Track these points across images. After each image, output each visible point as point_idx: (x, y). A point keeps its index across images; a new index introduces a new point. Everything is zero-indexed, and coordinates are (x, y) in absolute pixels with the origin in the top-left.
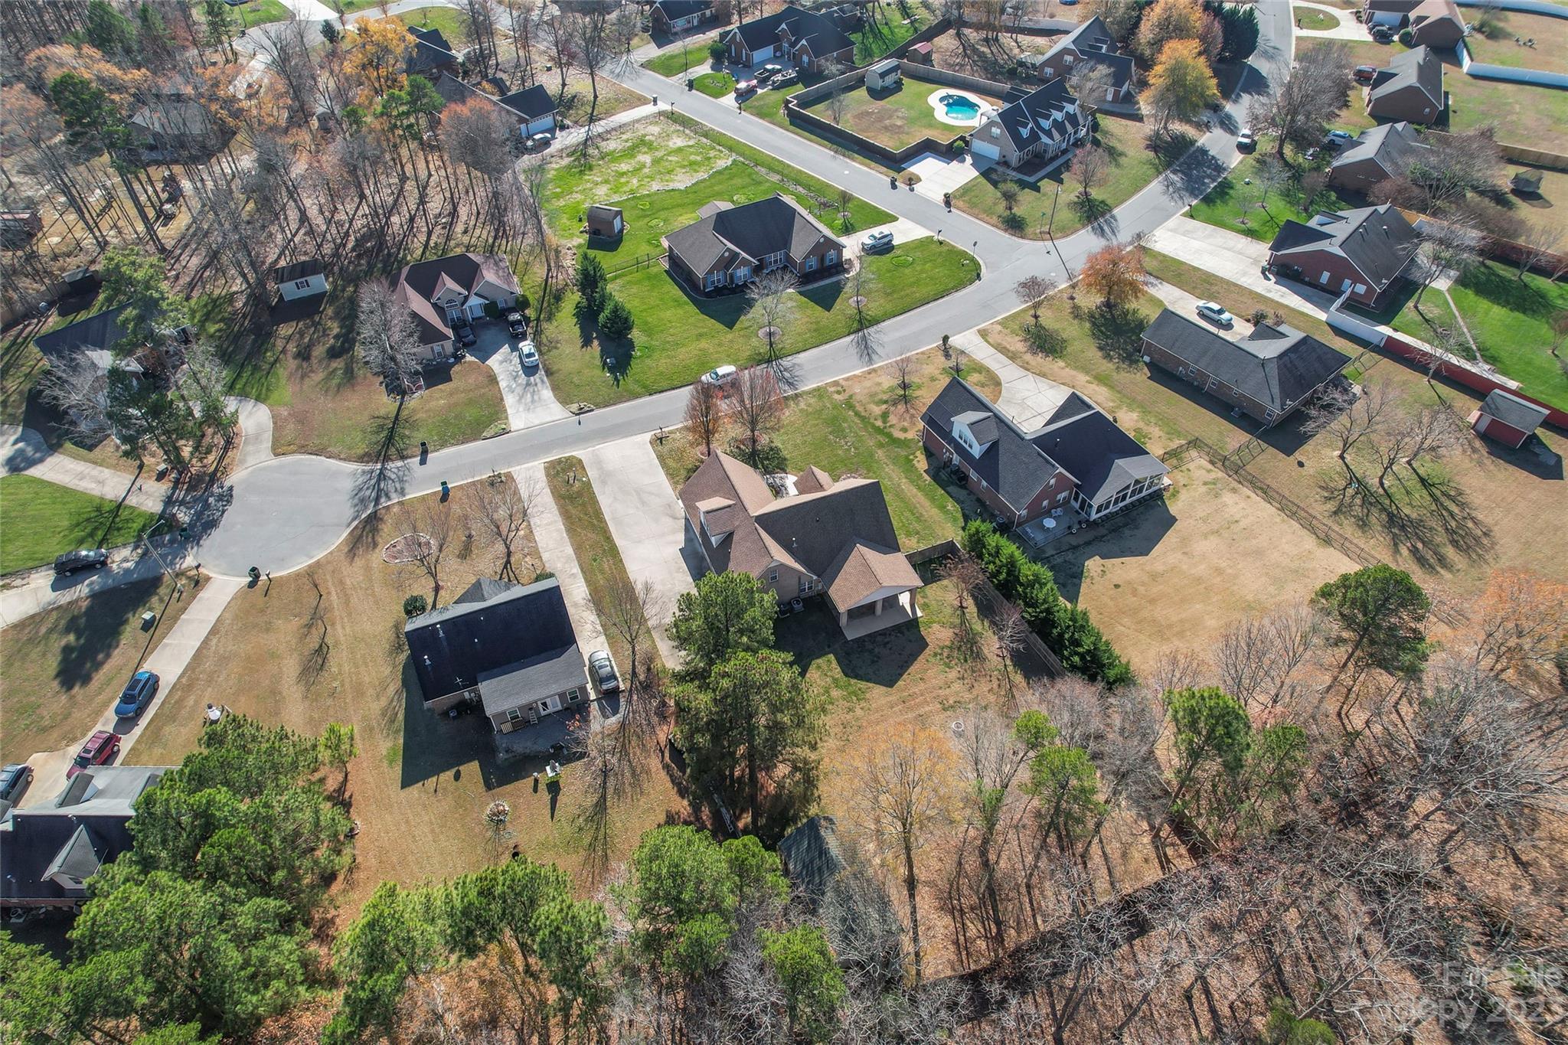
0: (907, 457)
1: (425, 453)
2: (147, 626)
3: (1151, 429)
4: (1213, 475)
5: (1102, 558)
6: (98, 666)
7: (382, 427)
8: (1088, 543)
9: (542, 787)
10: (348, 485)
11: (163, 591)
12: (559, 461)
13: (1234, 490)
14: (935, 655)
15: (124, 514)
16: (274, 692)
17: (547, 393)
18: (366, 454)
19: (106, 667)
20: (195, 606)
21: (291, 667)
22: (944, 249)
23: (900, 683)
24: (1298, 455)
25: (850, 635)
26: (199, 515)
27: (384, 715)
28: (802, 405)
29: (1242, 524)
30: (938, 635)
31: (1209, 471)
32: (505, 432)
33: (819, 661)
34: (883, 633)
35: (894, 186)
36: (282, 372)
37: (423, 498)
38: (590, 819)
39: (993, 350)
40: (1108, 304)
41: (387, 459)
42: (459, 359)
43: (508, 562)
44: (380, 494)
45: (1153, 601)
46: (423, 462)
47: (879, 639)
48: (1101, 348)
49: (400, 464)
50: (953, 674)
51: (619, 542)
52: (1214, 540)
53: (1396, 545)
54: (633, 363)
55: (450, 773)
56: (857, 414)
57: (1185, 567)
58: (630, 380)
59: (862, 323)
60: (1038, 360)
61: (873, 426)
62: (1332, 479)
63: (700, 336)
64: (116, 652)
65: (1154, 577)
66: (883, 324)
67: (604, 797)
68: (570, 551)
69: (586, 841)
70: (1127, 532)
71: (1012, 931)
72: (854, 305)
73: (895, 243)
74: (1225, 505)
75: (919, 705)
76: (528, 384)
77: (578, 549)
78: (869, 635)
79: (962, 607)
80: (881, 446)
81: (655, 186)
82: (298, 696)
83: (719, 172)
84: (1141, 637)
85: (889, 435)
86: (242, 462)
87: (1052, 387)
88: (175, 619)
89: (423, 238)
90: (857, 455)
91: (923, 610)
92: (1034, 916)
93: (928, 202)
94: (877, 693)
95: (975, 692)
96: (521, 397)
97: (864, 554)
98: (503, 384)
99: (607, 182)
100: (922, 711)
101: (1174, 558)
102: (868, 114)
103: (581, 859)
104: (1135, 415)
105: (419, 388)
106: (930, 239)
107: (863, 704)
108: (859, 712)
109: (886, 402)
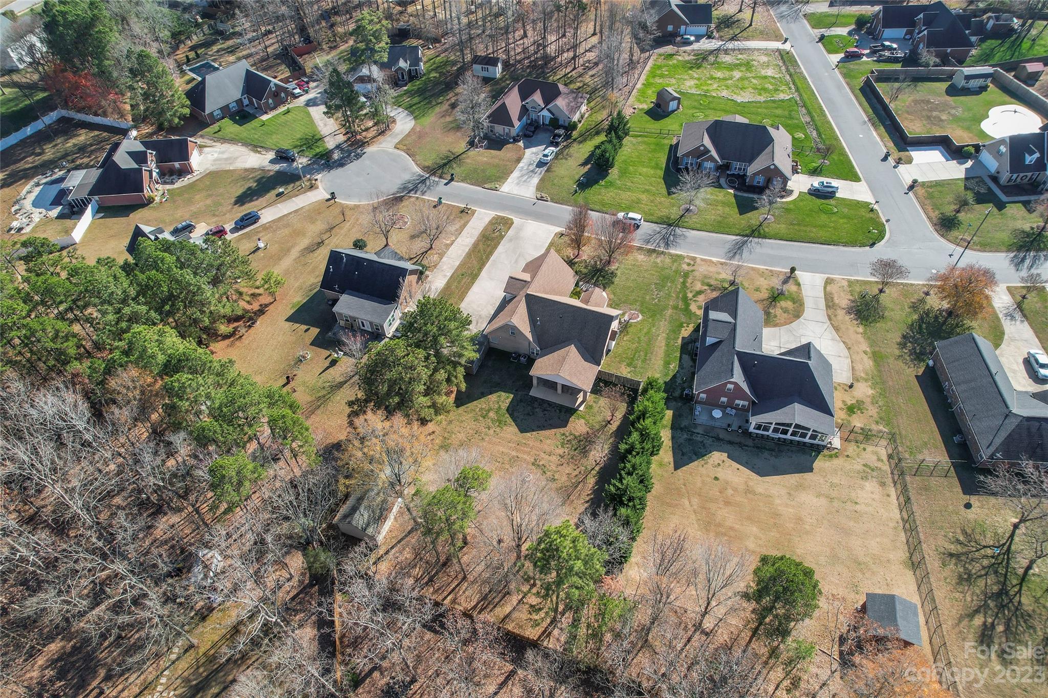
0: (682, 324)
1: (452, 180)
2: (280, 195)
3: (870, 407)
4: (879, 465)
5: (728, 457)
6: (251, 201)
7: (448, 157)
8: (731, 443)
9: (330, 359)
10: (407, 177)
11: (298, 183)
12: (503, 218)
13: (883, 484)
14: (564, 434)
15: (320, 143)
16: (289, 250)
17: (535, 180)
18: (428, 167)
19: (253, 203)
20: (301, 197)
21: (305, 242)
22: (871, 215)
23: (529, 434)
24: (974, 500)
25: (533, 393)
26: (342, 158)
27: (311, 286)
28: (658, 260)
29: (858, 507)
30: (578, 426)
31: (879, 460)
32: (496, 189)
33: (503, 394)
34: (550, 404)
35: (885, 159)
36: (437, 109)
37: (429, 201)
38: (331, 387)
39: (822, 295)
40: (950, 313)
41: (434, 174)
42: (516, 140)
43: (426, 252)
44: (415, 189)
45: (727, 503)
46: (446, 184)
47: (545, 405)
48: (904, 337)
49: (437, 179)
50: (560, 451)
51: (484, 273)
52: (823, 501)
53: (977, 611)
54: (596, 186)
55: (306, 327)
56: (684, 283)
57: (778, 501)
58: (583, 195)
59: (756, 232)
60: (846, 320)
61: (685, 294)
62: (983, 533)
63: (647, 191)
64: (261, 199)
65: (749, 491)
66: (767, 240)
67: (346, 382)
68: (457, 263)
69: (320, 394)
70: (766, 454)
71: (432, 589)
72: (761, 219)
73: (837, 195)
74: (862, 488)
75: (525, 452)
76: (532, 171)
77: (463, 264)
78: (543, 400)
79: (609, 422)
80: (675, 307)
81: (725, 93)
82: (294, 257)
83: (774, 101)
84: (693, 517)
85: (687, 305)
86: (380, 143)
87: (833, 340)
88: (290, 197)
89: (568, 70)
90: (656, 305)
91: (586, 408)
92: (450, 593)
93: (898, 179)
94: (511, 430)
95: (560, 468)
96: (522, 176)
97: (572, 352)
98: (521, 165)
99: (699, 79)
100: (520, 455)
101: (774, 491)
102: (928, 102)
103: (310, 400)
104: (870, 392)
105: (481, 147)
106: (869, 204)
107: (498, 430)
108: (491, 432)
109: (710, 286)
